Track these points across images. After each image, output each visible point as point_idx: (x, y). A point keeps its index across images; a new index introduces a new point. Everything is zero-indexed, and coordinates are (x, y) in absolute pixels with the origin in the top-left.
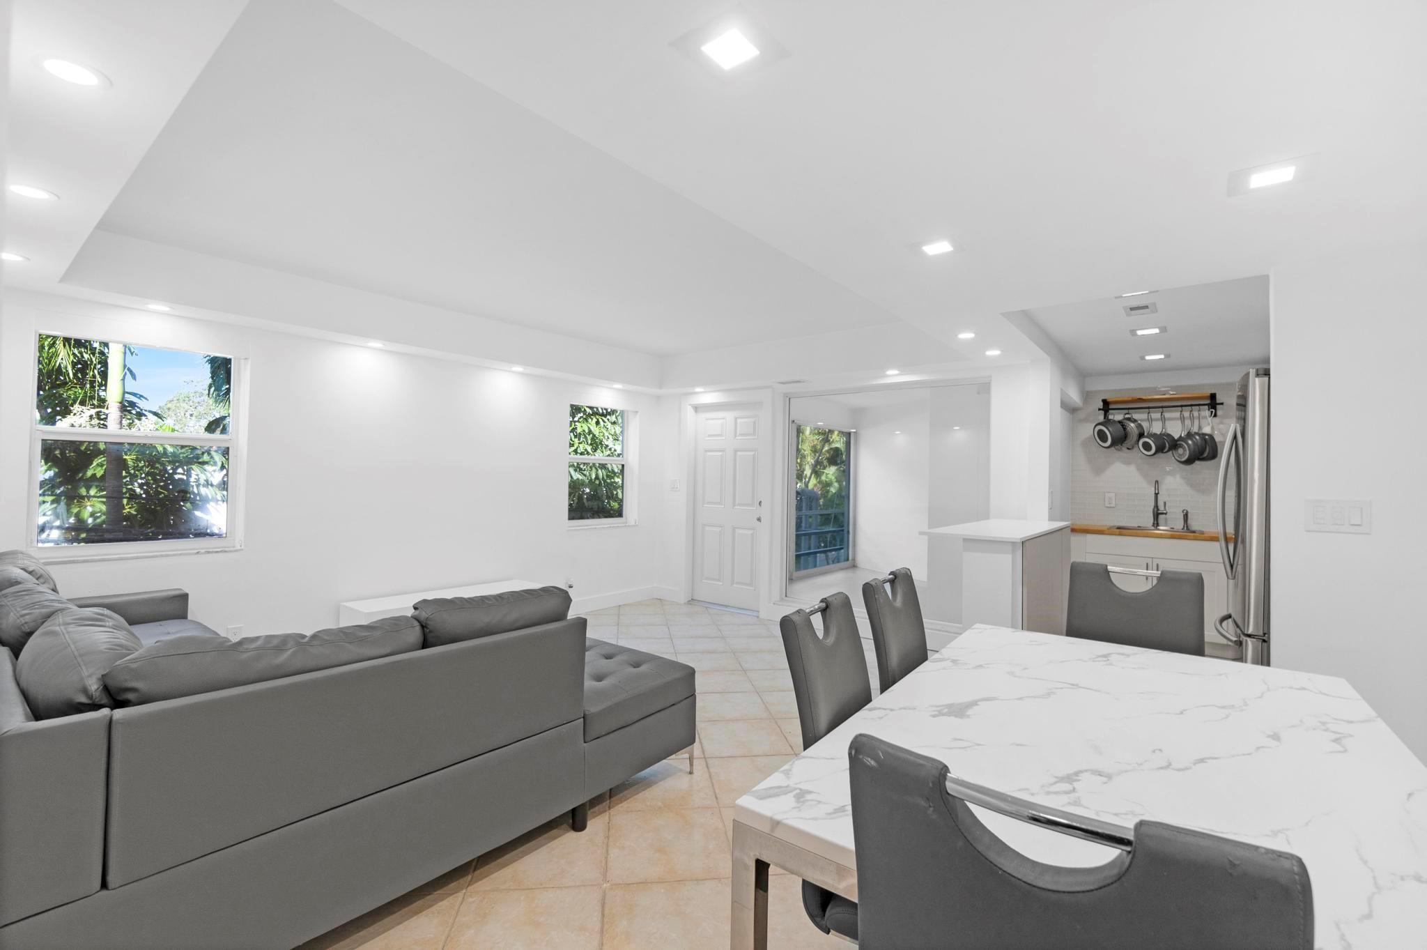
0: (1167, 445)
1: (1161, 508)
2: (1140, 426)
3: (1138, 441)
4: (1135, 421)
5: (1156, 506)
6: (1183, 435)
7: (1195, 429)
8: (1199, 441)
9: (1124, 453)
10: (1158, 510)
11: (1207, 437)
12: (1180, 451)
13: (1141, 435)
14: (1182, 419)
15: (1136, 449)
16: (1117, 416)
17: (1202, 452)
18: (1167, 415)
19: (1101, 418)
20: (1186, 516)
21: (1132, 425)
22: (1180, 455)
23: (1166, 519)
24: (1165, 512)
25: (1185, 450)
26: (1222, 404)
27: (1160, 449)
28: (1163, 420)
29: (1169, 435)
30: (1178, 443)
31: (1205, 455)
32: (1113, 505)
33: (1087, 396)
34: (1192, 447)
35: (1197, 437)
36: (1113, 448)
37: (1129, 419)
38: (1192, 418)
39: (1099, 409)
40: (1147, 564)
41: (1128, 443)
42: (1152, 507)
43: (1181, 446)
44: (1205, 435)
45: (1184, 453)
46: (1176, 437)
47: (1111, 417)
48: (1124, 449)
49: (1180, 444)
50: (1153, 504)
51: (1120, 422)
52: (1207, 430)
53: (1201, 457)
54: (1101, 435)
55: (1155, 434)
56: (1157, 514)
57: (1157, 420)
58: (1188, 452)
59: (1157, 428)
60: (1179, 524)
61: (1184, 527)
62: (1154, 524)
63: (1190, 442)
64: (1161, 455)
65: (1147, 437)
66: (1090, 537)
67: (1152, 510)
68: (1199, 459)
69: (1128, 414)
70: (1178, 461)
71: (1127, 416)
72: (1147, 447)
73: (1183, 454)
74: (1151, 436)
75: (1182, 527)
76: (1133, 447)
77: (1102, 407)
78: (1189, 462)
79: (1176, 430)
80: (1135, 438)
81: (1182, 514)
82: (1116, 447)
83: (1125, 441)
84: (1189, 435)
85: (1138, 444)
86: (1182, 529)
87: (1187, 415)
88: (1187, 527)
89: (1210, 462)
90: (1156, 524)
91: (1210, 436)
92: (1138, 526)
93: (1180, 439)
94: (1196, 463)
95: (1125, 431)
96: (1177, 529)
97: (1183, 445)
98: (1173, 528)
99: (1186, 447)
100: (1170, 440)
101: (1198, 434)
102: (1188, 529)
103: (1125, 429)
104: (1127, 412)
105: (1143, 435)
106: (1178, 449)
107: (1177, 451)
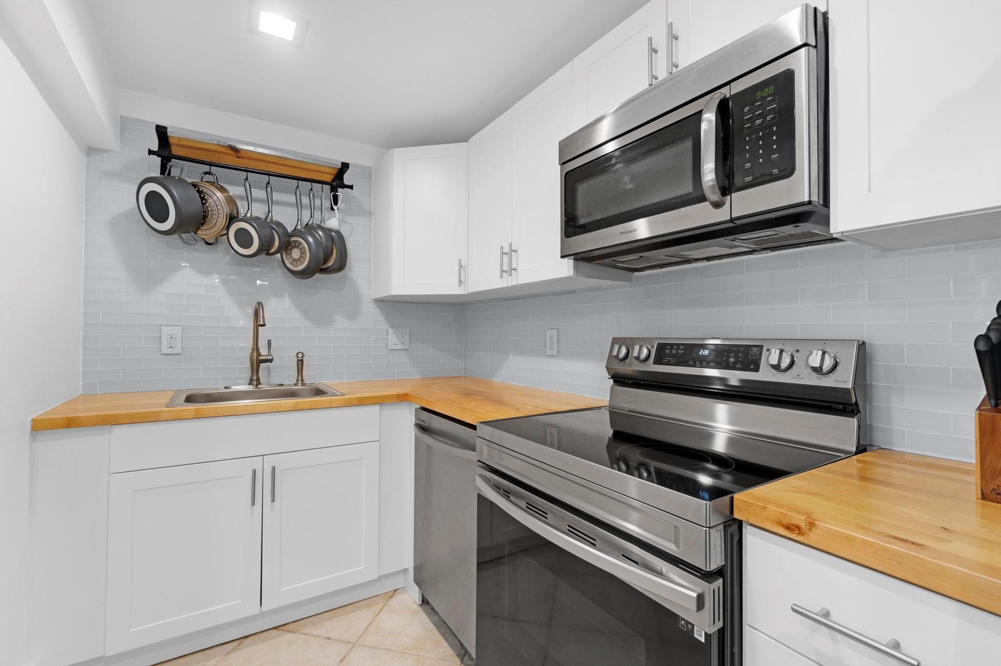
0: (277, 243)
1: (264, 351)
2: (231, 201)
3: (228, 228)
4: (222, 189)
5: (256, 348)
6: (299, 227)
7: (317, 220)
8: (324, 239)
9: (202, 254)
10: (259, 354)
11: (333, 234)
12: (296, 253)
13: (232, 219)
14: (299, 205)
15: (222, 246)
17: (326, 259)
18: (276, 196)
19: (157, 173)
20: (300, 363)
21: (219, 194)
22: (294, 260)
23: (269, 369)
24: (269, 358)
25: (303, 253)
26: (351, 187)
27: (265, 249)
28: (269, 202)
29: (279, 224)
30: (293, 239)
31: (330, 264)
32: (178, 350)
34: (313, 246)
35: (321, 233)
36: (176, 236)
37: (212, 184)
38: (311, 205)
39: (151, 152)
40: (254, 471)
41: (206, 232)
42: (250, 351)
43: (297, 245)
44: (330, 230)
45: (301, 257)
46: (290, 229)
47: (175, 172)
49: (295, 242)
50: (249, 344)
51: (194, 185)
52: (333, 223)
53: (324, 267)
55: (258, 218)
56: (258, 362)
57: (259, 201)
58: (308, 255)
59: (259, 210)
60: (289, 377)
61: (298, 380)
62: (251, 380)
63: (310, 239)
64: (262, 257)
65: (243, 220)
67: (249, 356)
68: (323, 271)
69: (209, 173)
71: (206, 179)
72: (244, 239)
73: (299, 260)
74: (250, 220)
75: (295, 382)
76: (218, 240)
77: (155, 148)
78: (305, 274)
79: (288, 217)
80: (222, 221)
81: (296, 360)
82: (184, 236)
83: (202, 224)
84: (310, 228)
85: (227, 234)
86: (295, 385)
87: (305, 200)
88: (302, 380)
89: (333, 276)
90: (255, 380)
91: (338, 233)
92: (226, 388)
93: (296, 233)
94: (318, 275)
95: (204, 204)
96: (289, 385)
97: (300, 243)
98: (282, 385)
99: (304, 248)
100: (280, 231)
101: (320, 227)
102: (303, 384)
103: (202, 199)
104: (206, 168)
105: (238, 217)
106: (291, 250)
107: (290, 254)
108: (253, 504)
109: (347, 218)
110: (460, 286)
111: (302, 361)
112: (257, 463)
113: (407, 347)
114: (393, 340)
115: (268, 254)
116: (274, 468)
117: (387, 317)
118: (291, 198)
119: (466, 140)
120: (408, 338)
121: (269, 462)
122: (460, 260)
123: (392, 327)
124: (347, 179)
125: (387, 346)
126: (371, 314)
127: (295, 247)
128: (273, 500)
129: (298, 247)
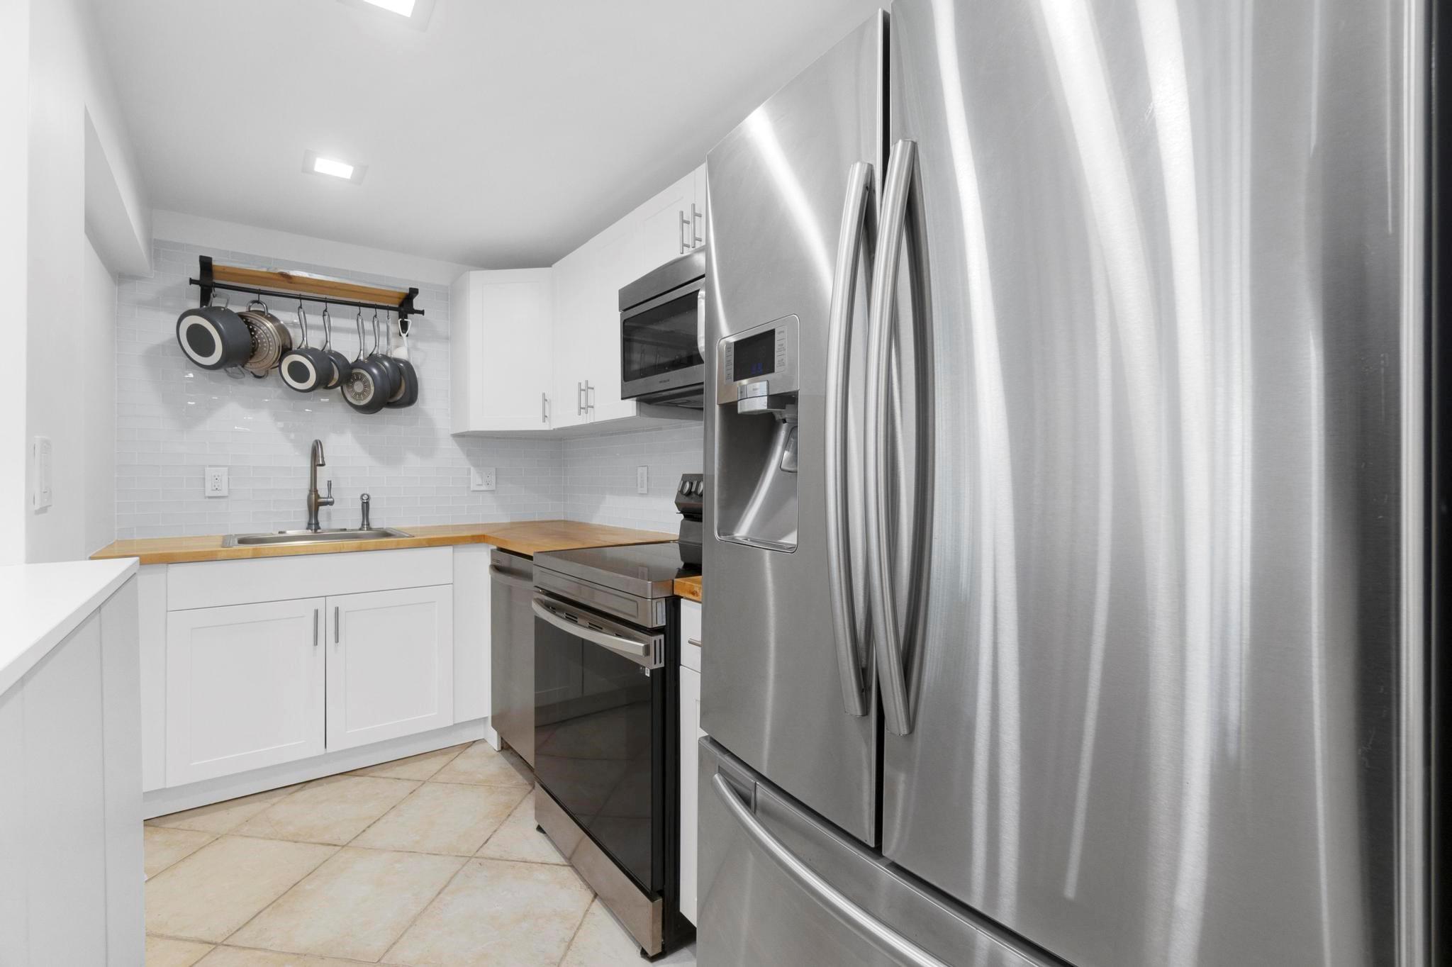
0: (336, 376)
1: (323, 492)
2: (282, 330)
3: (281, 360)
4: (273, 319)
5: (314, 489)
6: (362, 358)
7: (381, 351)
8: (390, 371)
9: (249, 387)
10: (318, 496)
11: (402, 365)
12: (358, 387)
13: (286, 350)
14: (361, 332)
16: (238, 304)
17: (394, 391)
18: (335, 322)
19: (196, 305)
20: (366, 507)
21: (269, 325)
22: (356, 394)
23: (329, 514)
24: (329, 500)
25: (366, 385)
26: (422, 312)
27: (324, 382)
28: (327, 329)
29: (338, 355)
30: (355, 371)
31: (399, 397)
32: (225, 493)
33: (157, 248)
34: (378, 378)
35: (386, 364)
36: (222, 370)
37: (262, 313)
38: (376, 333)
39: (192, 281)
40: (317, 612)
41: (252, 366)
42: (307, 493)
43: (359, 378)
44: (397, 361)
45: (364, 391)
46: (351, 360)
47: (216, 302)
48: (250, 379)
49: (357, 374)
50: (305, 485)
51: (241, 316)
52: (401, 353)
53: (391, 401)
54: (200, 340)
55: (314, 350)
56: (315, 504)
57: (316, 328)
58: (373, 388)
59: (315, 340)
60: (352, 521)
61: (363, 525)
62: (310, 524)
63: (375, 371)
64: (320, 391)
65: (296, 353)
66: (176, 571)
67: (306, 498)
68: (390, 405)
69: (258, 302)
70: (351, 404)
71: (255, 307)
72: (298, 372)
73: (362, 393)
74: (305, 352)
75: (360, 526)
76: (267, 373)
77: (197, 277)
78: (371, 408)
79: (348, 346)
80: (274, 353)
81: (360, 502)
82: (229, 369)
83: (251, 357)
84: (373, 359)
85: (280, 366)
86: (360, 529)
87: (368, 326)
88: (368, 524)
89: (404, 410)
90: (313, 524)
91: (407, 364)
92: (280, 533)
93: (358, 363)
94: (384, 410)
95: (252, 336)
96: (352, 530)
97: (363, 376)
98: (345, 530)
99: (368, 380)
100: (340, 363)
101: (386, 357)
102: (369, 528)
103: (251, 330)
104: (255, 297)
105: (291, 349)
106: (353, 383)
107: (352, 387)
108: (316, 643)
109: (420, 345)
110: (544, 421)
111: (367, 503)
112: (319, 604)
113: (493, 487)
114: (476, 480)
115: (327, 388)
116: (337, 609)
117: (469, 454)
118: (352, 324)
119: (549, 264)
120: (494, 477)
121: (332, 603)
122: (544, 394)
123: (476, 466)
124: (417, 303)
125: (469, 487)
126: (450, 452)
127: (358, 379)
128: (337, 641)
129: (361, 380)
